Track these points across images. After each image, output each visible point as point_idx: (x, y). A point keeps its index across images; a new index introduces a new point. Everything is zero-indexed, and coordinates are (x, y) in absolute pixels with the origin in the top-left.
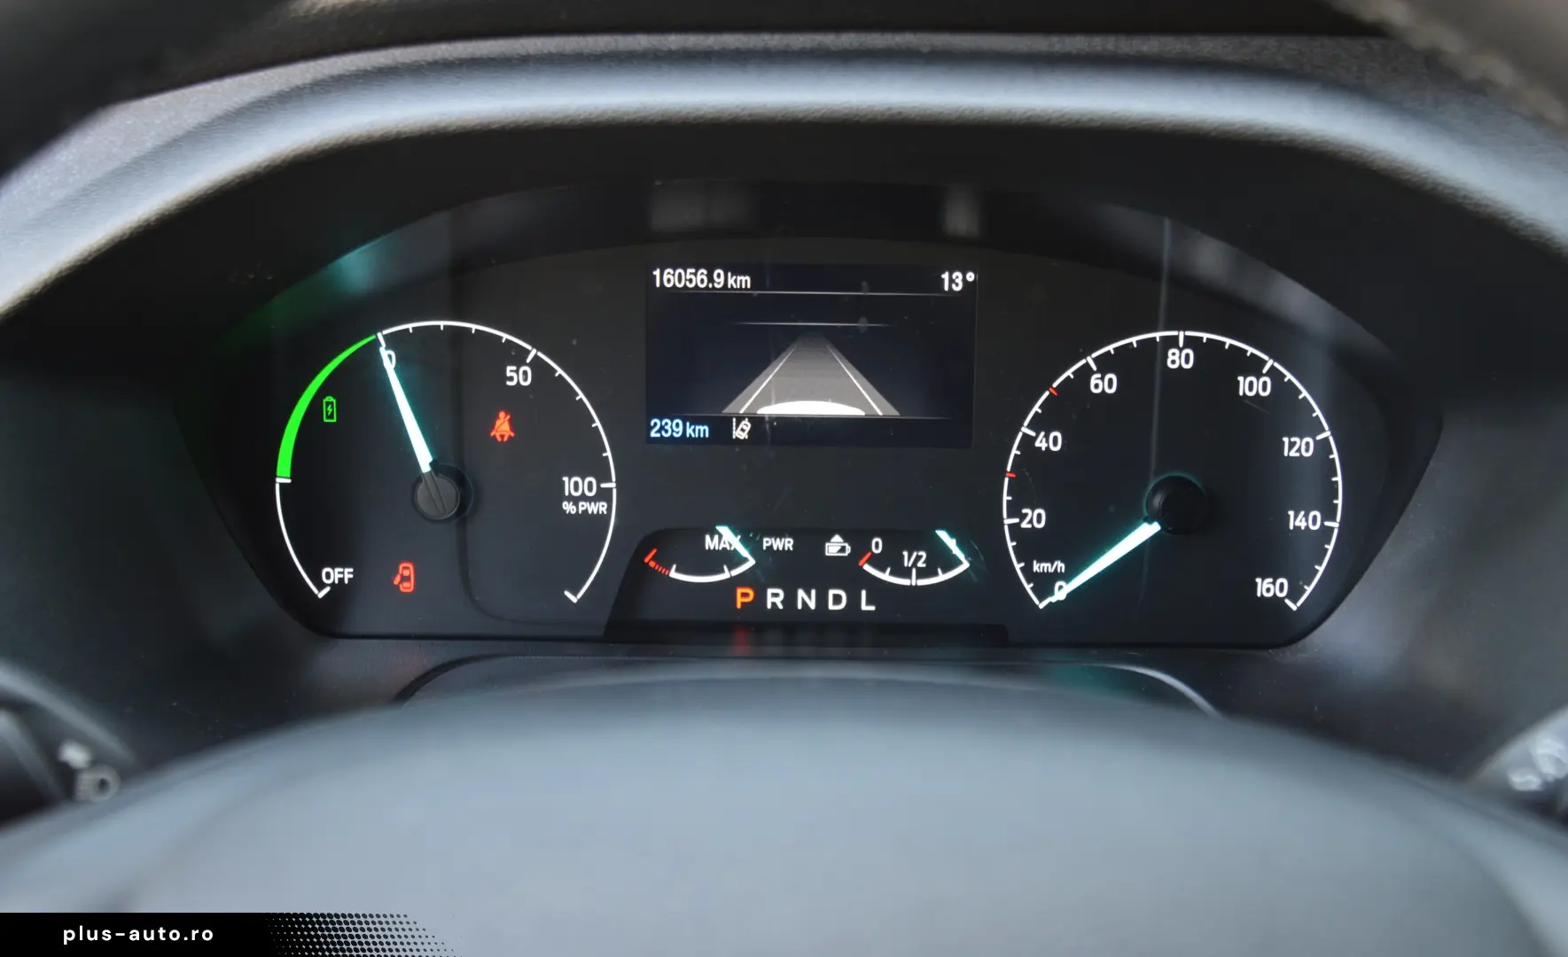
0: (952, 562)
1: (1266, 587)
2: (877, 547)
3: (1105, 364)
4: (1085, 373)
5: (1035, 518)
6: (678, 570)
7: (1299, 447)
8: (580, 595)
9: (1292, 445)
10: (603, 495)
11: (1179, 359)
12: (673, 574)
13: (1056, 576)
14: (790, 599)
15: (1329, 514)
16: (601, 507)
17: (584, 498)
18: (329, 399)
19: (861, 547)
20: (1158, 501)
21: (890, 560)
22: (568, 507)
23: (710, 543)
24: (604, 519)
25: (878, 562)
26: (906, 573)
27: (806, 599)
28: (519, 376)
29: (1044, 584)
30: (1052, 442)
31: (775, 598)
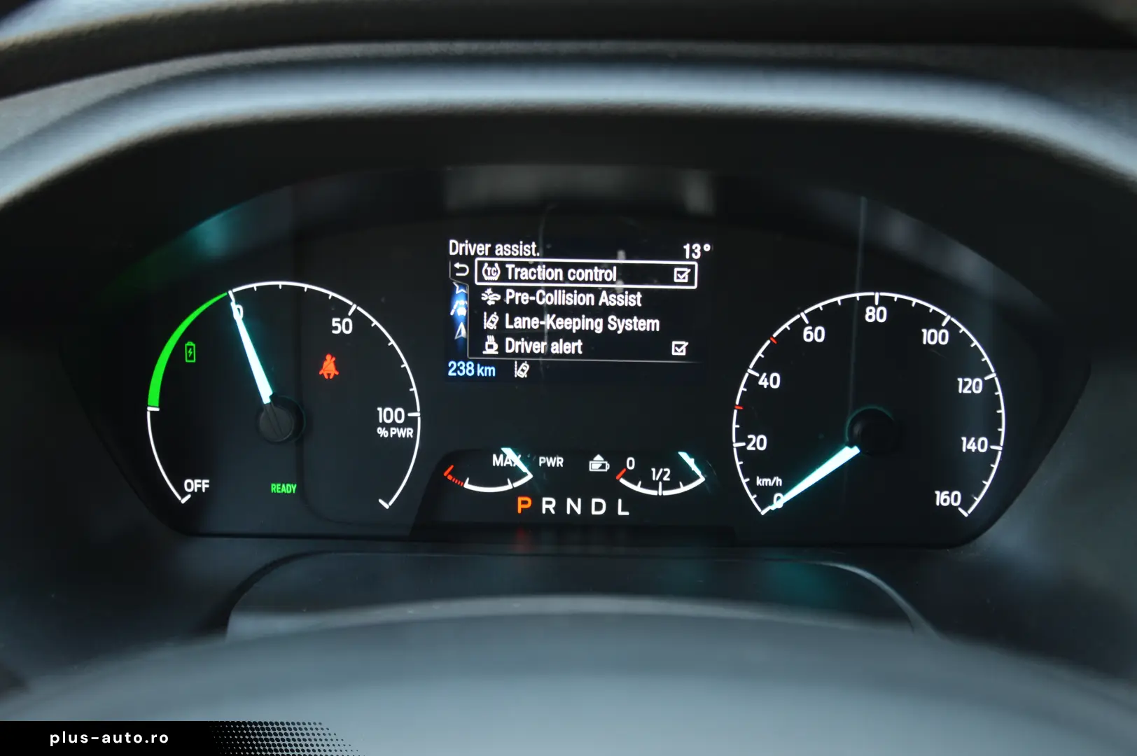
0: (693, 477)
1: (943, 498)
2: (631, 463)
3: (815, 319)
4: (800, 325)
5: (758, 442)
6: (470, 483)
7: (971, 386)
8: (391, 503)
9: (965, 384)
10: (410, 422)
11: (875, 315)
12: (467, 486)
13: (775, 489)
14: (561, 506)
15: (994, 439)
16: (409, 432)
17: (394, 424)
18: (190, 344)
19: (617, 465)
20: (857, 429)
21: (641, 474)
22: (382, 432)
23: (497, 461)
24: (410, 442)
25: (632, 477)
26: (654, 486)
27: (574, 506)
28: (341, 327)
29: (766, 496)
30: (771, 381)
31: (548, 505)
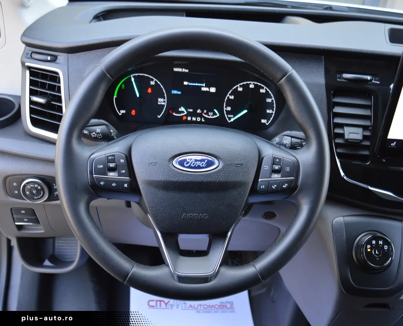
0: (216, 114)
1: (263, 121)
2: (205, 111)
3: (240, 86)
4: (237, 87)
5: (229, 109)
7: (269, 100)
8: (160, 116)
9: (268, 100)
10: (164, 102)
11: (252, 86)
13: (231, 117)
14: (192, 119)
15: (273, 110)
16: (163, 104)
17: (161, 102)
18: (123, 85)
19: (203, 112)
20: (247, 107)
21: (207, 114)
22: (159, 103)
23: (180, 110)
24: (164, 105)
25: (205, 114)
26: (209, 116)
27: (194, 119)
28: (152, 83)
29: (230, 118)
30: (232, 97)
31: (189, 118)
